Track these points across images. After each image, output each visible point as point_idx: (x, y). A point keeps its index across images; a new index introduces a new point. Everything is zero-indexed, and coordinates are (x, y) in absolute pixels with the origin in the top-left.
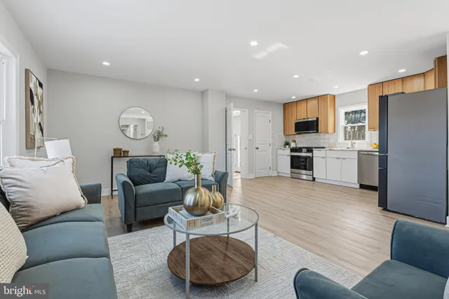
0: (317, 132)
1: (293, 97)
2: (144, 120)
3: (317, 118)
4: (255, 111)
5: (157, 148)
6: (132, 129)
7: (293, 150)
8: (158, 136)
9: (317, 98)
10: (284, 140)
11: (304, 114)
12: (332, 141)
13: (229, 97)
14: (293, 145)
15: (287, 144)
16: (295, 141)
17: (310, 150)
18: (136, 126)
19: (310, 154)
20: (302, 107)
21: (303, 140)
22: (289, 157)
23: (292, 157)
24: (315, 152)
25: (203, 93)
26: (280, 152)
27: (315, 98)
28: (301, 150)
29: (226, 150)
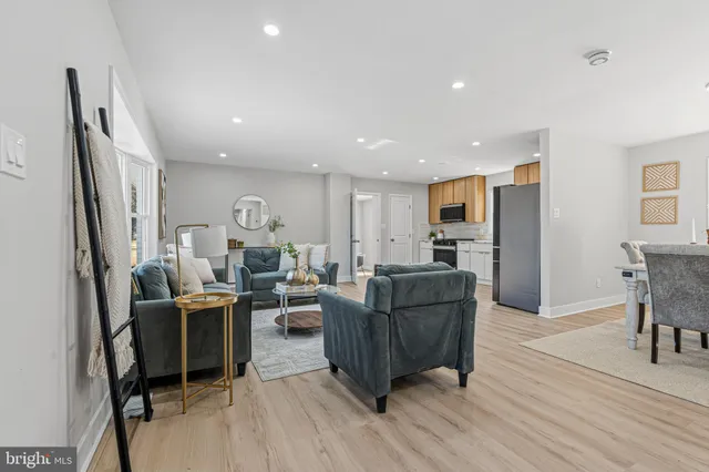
0: (464, 220)
1: (436, 179)
2: (260, 203)
3: (464, 204)
4: (390, 195)
5: (272, 240)
6: (244, 213)
7: (436, 242)
8: (274, 226)
9: (465, 178)
10: (429, 229)
11: (451, 198)
12: (482, 231)
13: (355, 180)
14: (440, 236)
15: (432, 235)
16: (442, 232)
17: (453, 243)
18: (249, 211)
19: (453, 248)
20: (449, 189)
21: (451, 230)
22: (432, 252)
23: (435, 251)
24: (459, 244)
25: (325, 177)
26: (423, 245)
27: (461, 179)
28: (444, 242)
29: (352, 242)
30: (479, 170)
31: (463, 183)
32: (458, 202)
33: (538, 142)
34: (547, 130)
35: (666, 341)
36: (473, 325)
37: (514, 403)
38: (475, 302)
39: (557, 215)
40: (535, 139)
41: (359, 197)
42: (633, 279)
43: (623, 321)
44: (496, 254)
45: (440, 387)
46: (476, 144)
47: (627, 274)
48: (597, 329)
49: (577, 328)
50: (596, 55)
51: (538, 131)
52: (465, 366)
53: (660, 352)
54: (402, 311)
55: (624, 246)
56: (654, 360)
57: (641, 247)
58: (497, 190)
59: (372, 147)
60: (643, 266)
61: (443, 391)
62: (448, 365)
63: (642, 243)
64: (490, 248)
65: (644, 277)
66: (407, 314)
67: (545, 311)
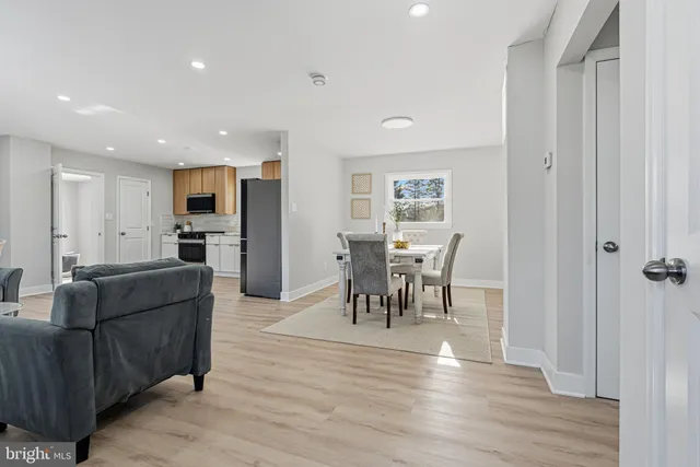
0: (214, 212)
1: (182, 164)
3: (214, 195)
4: (118, 177)
7: (182, 236)
9: (215, 167)
10: (173, 221)
11: (199, 188)
12: (232, 223)
13: (59, 151)
14: (187, 229)
15: (178, 227)
16: (190, 224)
17: (202, 235)
19: (201, 241)
20: (197, 177)
21: (199, 222)
22: (177, 246)
23: (181, 245)
24: (208, 237)
26: (165, 239)
27: (212, 167)
28: (192, 235)
29: (53, 237)
30: (228, 161)
31: (212, 173)
32: (207, 192)
33: (279, 142)
34: (286, 133)
35: (361, 306)
36: (210, 322)
37: (249, 390)
38: (212, 298)
39: (294, 210)
40: (276, 139)
41: (65, 176)
42: (343, 261)
43: (337, 296)
44: (244, 246)
45: (171, 399)
46: (223, 133)
47: (340, 258)
48: (323, 304)
49: (307, 306)
50: (317, 77)
51: (279, 132)
52: (201, 368)
53: (358, 314)
54: (113, 322)
55: (339, 235)
56: (354, 322)
57: (347, 237)
58: (244, 183)
59: (83, 112)
60: (348, 251)
61: (174, 403)
62: (182, 372)
63: (346, 233)
64: (238, 240)
65: (348, 259)
66: (122, 324)
67: (285, 296)
